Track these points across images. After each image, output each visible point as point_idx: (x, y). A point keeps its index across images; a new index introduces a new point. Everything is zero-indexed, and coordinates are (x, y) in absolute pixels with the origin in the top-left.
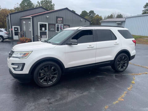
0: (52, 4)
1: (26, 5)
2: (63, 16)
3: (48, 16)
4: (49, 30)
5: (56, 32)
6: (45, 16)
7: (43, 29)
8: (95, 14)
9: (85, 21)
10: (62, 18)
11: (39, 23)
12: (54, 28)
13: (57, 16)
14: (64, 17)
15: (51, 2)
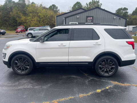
0: (100, 4)
1: (77, 7)
2: (93, 15)
3: (78, 17)
10: (92, 17)
13: (88, 15)
15: (98, 2)
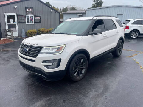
3: (15, 6)
4: (18, 22)
5: (27, 24)
6: (12, 5)
7: (12, 21)
8: (51, 6)
9: (55, 12)
10: (32, 8)
11: (6, 14)
12: (24, 20)
13: (26, 6)
14: (34, 8)
